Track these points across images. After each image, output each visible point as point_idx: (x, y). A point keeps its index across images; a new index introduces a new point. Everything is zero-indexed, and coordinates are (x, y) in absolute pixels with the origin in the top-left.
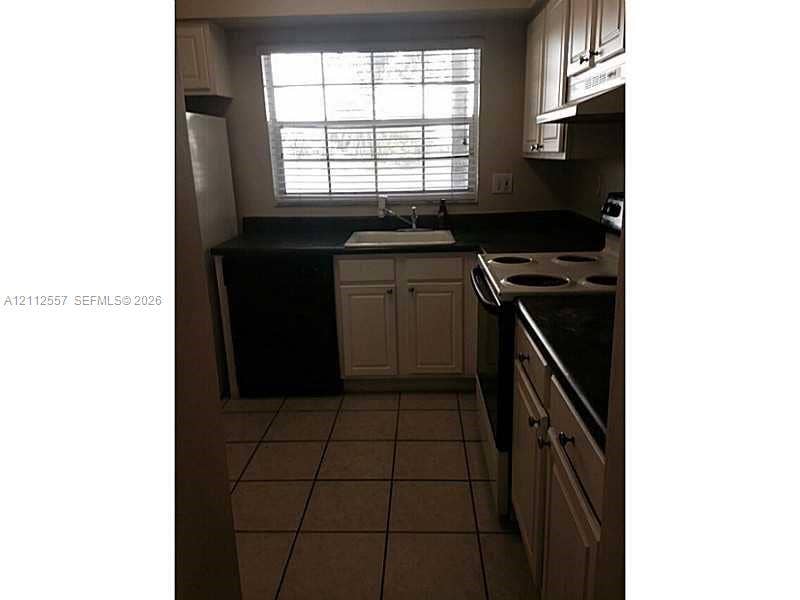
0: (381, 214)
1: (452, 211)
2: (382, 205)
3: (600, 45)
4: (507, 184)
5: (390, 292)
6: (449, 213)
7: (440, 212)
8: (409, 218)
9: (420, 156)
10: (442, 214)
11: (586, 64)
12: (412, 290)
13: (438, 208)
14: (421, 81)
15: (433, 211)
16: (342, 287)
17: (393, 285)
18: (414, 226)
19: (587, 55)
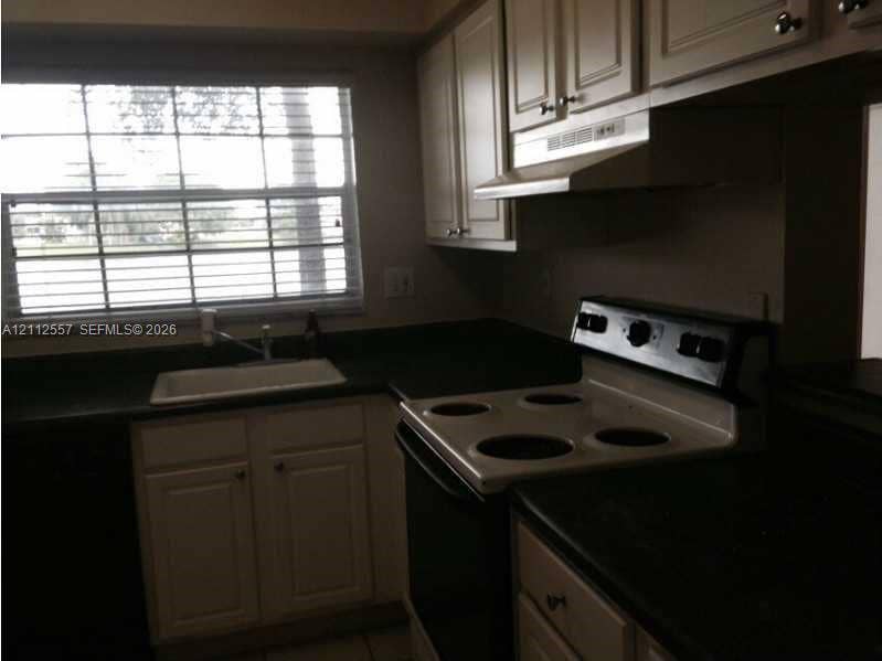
0: (208, 340)
1: (327, 327)
2: (208, 325)
3: (578, 86)
4: (406, 283)
5: (241, 476)
6: (324, 331)
7: (307, 331)
8: (257, 343)
9: (267, 244)
10: (312, 334)
11: (550, 115)
12: (280, 468)
13: (304, 325)
14: (258, 132)
15: (296, 329)
16: (149, 476)
17: (246, 463)
18: (267, 354)
19: (551, 101)
